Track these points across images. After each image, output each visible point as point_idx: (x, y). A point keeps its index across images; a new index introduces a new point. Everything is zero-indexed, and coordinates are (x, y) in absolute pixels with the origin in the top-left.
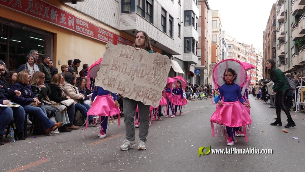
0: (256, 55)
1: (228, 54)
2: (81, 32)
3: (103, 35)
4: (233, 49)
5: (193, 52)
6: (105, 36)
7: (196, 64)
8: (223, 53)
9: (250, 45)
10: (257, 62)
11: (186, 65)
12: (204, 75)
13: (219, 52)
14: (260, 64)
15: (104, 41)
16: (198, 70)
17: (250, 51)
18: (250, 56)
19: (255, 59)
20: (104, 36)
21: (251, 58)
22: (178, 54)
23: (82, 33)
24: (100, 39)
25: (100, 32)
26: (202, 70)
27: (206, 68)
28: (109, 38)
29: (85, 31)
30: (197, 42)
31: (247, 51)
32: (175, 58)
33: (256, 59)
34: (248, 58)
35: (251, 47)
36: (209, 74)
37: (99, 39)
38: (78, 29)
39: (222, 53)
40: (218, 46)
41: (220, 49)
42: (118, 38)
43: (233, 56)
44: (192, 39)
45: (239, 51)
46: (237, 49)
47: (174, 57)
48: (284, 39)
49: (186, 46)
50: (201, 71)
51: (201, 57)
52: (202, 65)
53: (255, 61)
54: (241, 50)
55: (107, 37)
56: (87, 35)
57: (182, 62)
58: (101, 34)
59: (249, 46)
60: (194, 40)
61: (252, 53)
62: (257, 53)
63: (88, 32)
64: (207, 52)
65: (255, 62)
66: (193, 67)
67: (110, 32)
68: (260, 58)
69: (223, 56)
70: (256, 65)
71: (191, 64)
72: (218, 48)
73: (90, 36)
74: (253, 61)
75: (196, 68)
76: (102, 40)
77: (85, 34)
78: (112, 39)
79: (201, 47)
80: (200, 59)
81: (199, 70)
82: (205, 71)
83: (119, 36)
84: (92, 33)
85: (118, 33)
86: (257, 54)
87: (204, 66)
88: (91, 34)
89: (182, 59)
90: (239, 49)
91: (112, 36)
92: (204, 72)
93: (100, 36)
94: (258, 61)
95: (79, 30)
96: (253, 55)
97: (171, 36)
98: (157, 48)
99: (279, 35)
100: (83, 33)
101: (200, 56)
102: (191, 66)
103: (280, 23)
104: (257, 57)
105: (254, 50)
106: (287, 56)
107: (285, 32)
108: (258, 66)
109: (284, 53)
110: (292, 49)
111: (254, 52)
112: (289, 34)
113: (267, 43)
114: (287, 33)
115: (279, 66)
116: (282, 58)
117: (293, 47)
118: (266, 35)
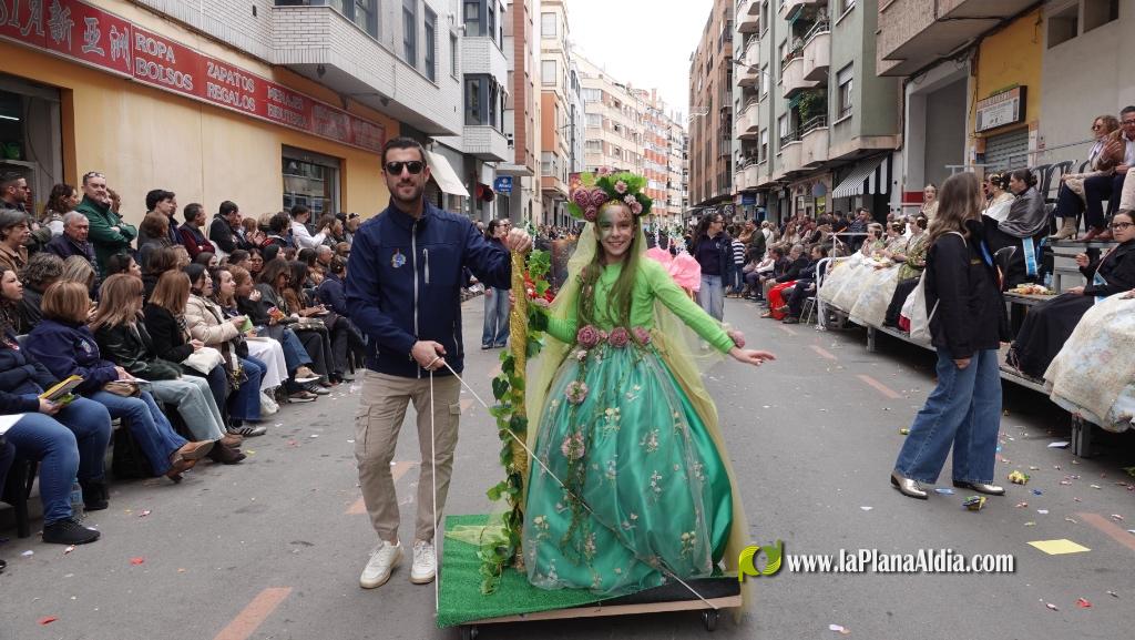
0: (665, 122)
1: (585, 119)
2: (152, 81)
3: (223, 84)
4: (602, 105)
5: (493, 123)
6: (230, 87)
7: (499, 160)
8: (572, 117)
9: (650, 92)
10: (669, 145)
11: (470, 165)
12: (523, 193)
13: (561, 116)
14: (678, 150)
15: (226, 104)
16: (504, 181)
17: (649, 111)
18: (647, 126)
20: (225, 89)
21: (652, 134)
22: (450, 134)
23: (157, 82)
24: (215, 100)
25: (214, 76)
26: (515, 177)
27: (530, 172)
28: (242, 92)
29: (165, 76)
30: (503, 92)
31: (643, 110)
32: (441, 144)
33: (665, 137)
34: (644, 132)
35: (650, 98)
36: (534, 189)
37: (212, 99)
38: (142, 70)
39: (569, 120)
40: (560, 98)
41: (564, 105)
42: (272, 93)
43: (600, 125)
44: (491, 80)
45: (617, 110)
46: (613, 104)
47: (435, 144)
49: (471, 103)
50: (514, 180)
51: (512, 138)
52: (517, 163)
54: (623, 107)
55: (235, 89)
56: (174, 87)
57: (459, 158)
58: (215, 81)
59: (646, 94)
60: (495, 83)
61: (654, 115)
62: (669, 116)
63: (173, 75)
64: (532, 120)
65: (663, 144)
66: (491, 169)
67: (243, 73)
68: (678, 134)
69: (573, 125)
70: (665, 155)
71: (483, 161)
72: (560, 104)
73: (183, 90)
74: (658, 142)
75: (498, 172)
76: (221, 102)
77: (167, 85)
78: (250, 95)
79: (513, 107)
80: (510, 142)
81: (509, 179)
82: (525, 181)
83: (273, 86)
84: (186, 78)
85: (266, 75)
86: (670, 121)
87: (522, 168)
88: (183, 82)
89: (460, 149)
90: (617, 104)
91: (249, 86)
92: (523, 183)
93: (213, 88)
94: (671, 142)
95: (148, 72)
96: (657, 122)
97: (431, 75)
98: (387, 116)
99: (742, 74)
100: (161, 84)
101: (510, 135)
102: (484, 167)
103: (746, 35)
104: (669, 128)
105: (659, 106)
106: (765, 139)
107: (761, 66)
108: (671, 156)
109: (755, 128)
110: (780, 119)
111: (661, 112)
112: (772, 74)
113: (704, 90)
114: (767, 71)
115: (740, 167)
116: (750, 143)
117: (785, 115)
118: (701, 66)
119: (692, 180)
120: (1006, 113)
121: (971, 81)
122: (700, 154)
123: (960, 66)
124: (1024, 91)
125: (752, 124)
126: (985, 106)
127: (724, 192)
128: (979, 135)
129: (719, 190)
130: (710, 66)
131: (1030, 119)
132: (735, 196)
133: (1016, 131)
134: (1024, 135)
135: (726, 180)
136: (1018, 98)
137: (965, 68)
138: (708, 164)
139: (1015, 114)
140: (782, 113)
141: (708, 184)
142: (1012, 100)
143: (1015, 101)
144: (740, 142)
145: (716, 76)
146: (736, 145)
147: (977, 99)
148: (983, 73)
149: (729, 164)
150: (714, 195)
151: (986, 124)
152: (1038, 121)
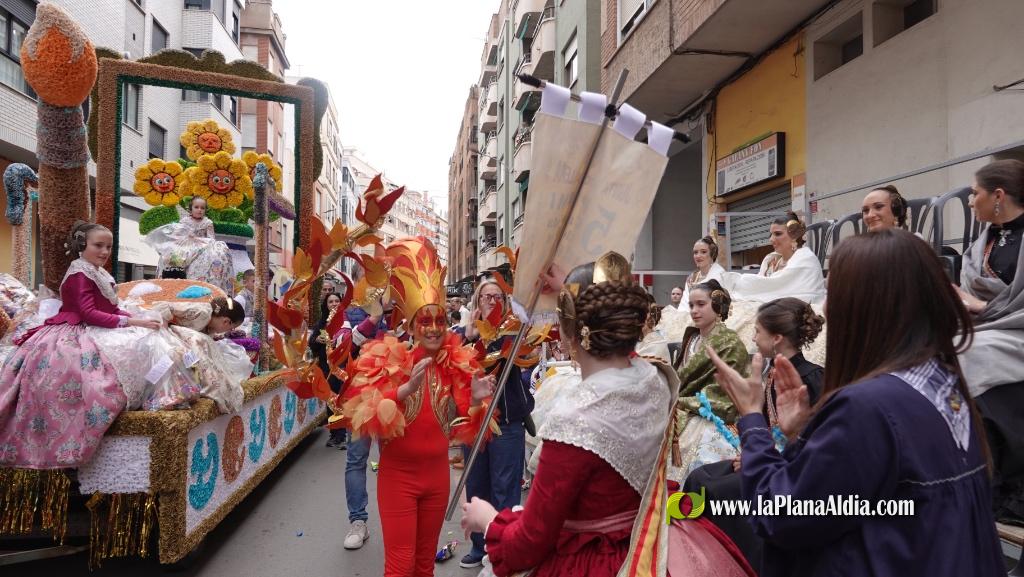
0: (434, 218)
9: (422, 193)
10: (437, 237)
13: (327, 201)
14: (444, 240)
17: (420, 209)
18: (418, 220)
19: (433, 229)
21: (423, 227)
31: (414, 207)
34: (414, 225)
35: (422, 199)
41: (331, 195)
48: (494, 178)
53: (432, 232)
59: (419, 195)
61: (425, 212)
62: (438, 215)
65: (434, 236)
68: (444, 228)
72: (324, 191)
86: (437, 217)
94: (439, 234)
96: (427, 217)
99: (483, 167)
103: (487, 135)
104: (437, 223)
105: (431, 207)
106: (502, 225)
107: (499, 158)
108: (439, 246)
109: (493, 215)
110: (514, 204)
111: (431, 210)
112: (507, 164)
113: (458, 188)
114: (504, 162)
115: (483, 251)
116: (490, 228)
117: (517, 199)
118: (456, 167)
119: (450, 264)
120: (759, 168)
121: (706, 140)
122: (455, 241)
123: (693, 125)
124: (782, 138)
125: (491, 211)
126: (727, 164)
127: (471, 273)
128: (720, 200)
129: (467, 271)
130: (461, 167)
131: (791, 173)
132: (480, 277)
133: (775, 188)
134: (785, 194)
135: (473, 263)
136: (775, 147)
137: (699, 128)
138: (460, 249)
139: (771, 167)
140: (514, 199)
141: (460, 267)
142: (766, 152)
143: (770, 152)
144: (482, 228)
145: (465, 173)
146: (481, 230)
147: (715, 159)
148: (722, 128)
149: (475, 248)
150: (464, 276)
151: (731, 184)
152: (804, 174)
